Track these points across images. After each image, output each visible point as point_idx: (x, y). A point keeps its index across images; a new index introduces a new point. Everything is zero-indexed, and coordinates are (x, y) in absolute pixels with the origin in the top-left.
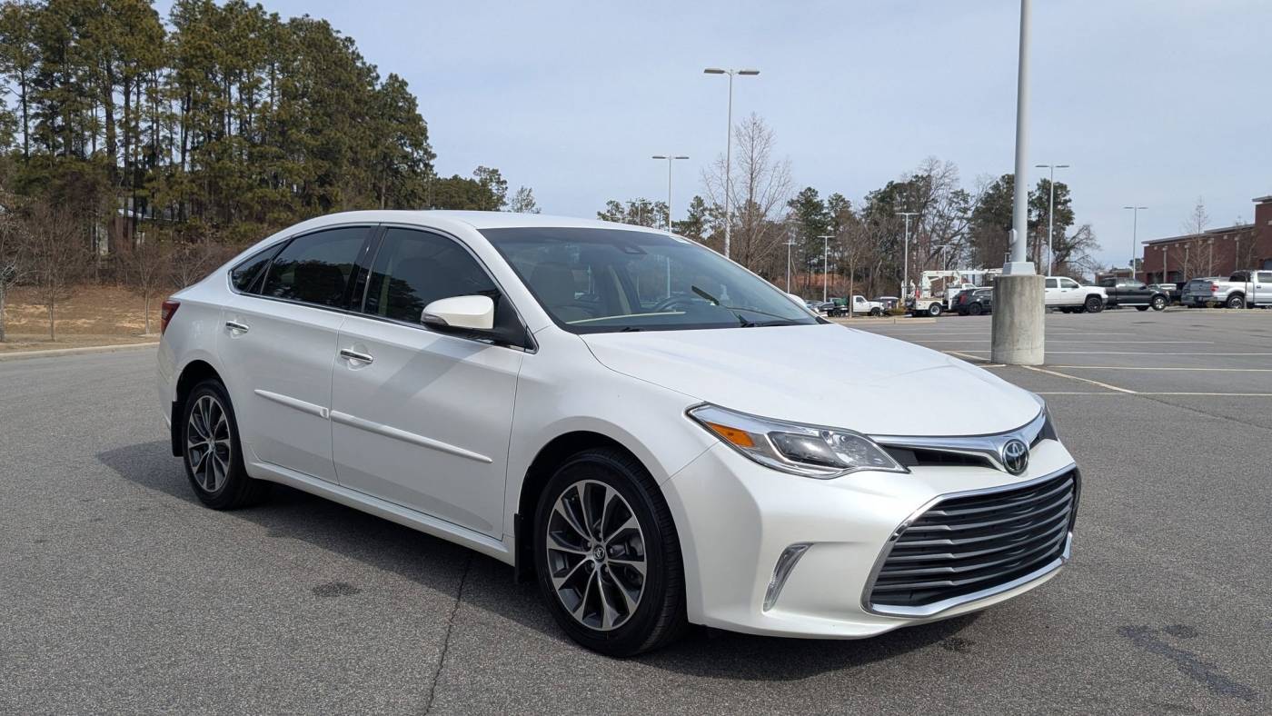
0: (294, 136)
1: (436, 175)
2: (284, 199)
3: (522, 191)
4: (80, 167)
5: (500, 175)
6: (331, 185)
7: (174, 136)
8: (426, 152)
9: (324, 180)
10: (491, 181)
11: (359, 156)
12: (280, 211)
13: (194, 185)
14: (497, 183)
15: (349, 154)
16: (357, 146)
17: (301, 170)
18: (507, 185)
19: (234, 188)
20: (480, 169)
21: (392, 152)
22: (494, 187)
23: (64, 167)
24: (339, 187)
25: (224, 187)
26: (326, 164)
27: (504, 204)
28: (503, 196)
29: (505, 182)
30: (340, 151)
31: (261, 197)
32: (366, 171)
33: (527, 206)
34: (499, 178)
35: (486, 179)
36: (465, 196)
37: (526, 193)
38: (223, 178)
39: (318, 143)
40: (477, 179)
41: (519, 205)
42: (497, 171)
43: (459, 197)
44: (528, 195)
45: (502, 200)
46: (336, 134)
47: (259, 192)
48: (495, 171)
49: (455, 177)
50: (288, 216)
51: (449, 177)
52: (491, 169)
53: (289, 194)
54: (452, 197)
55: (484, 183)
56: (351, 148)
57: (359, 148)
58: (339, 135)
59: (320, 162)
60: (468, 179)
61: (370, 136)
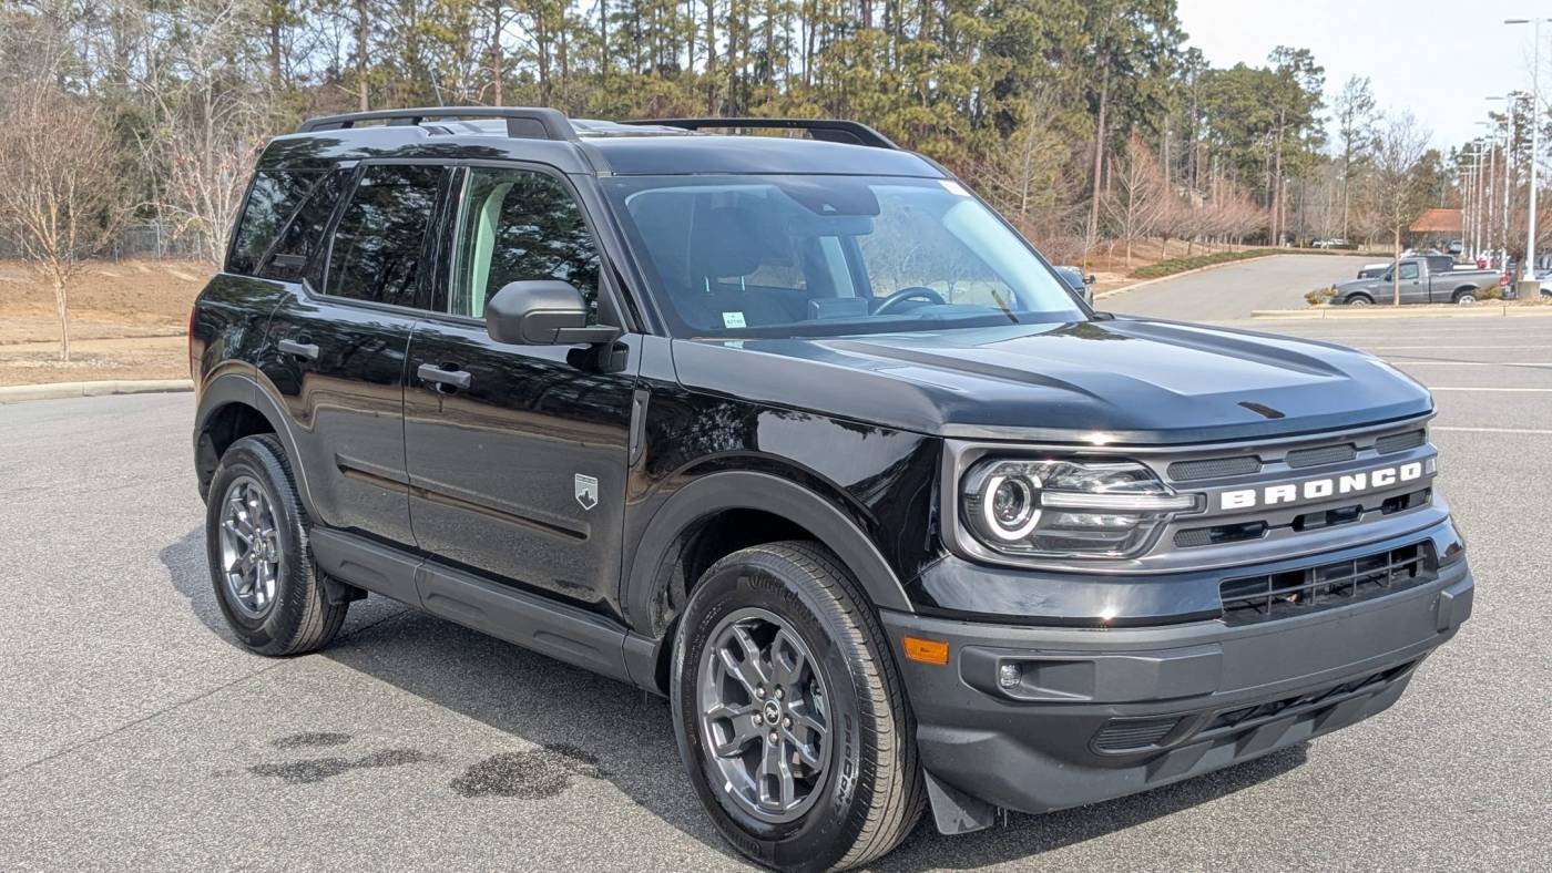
0: (959, 20)
1: (1207, 64)
2: (942, 122)
3: (1353, 83)
4: (665, 89)
5: (1312, 58)
6: (1016, 95)
7: (791, 35)
8: (1172, 31)
9: (1003, 89)
10: (1297, 68)
11: (1062, 47)
12: (936, 140)
13: (815, 106)
14: (1308, 71)
15: (1046, 44)
16: (1060, 30)
17: (969, 74)
18: (1324, 75)
19: (869, 110)
20: (1280, 51)
21: (1117, 35)
22: (1302, 78)
23: (646, 91)
24: (1027, 97)
25: (858, 108)
26: (1009, 62)
27: (1321, 105)
28: (1320, 93)
29: (1321, 69)
30: (1028, 42)
31: (909, 121)
32: (1075, 69)
33: (1360, 107)
34: (1311, 64)
35: (1289, 66)
36: (1254, 97)
37: (1359, 86)
38: (854, 94)
39: (995, 31)
40: (1274, 68)
41: (1347, 107)
42: (1307, 52)
43: (1245, 99)
44: (1362, 90)
45: (1316, 99)
46: (1023, 14)
47: (908, 113)
48: (1304, 53)
49: (1239, 67)
50: (948, 147)
51: (1229, 67)
52: (1297, 50)
53: (949, 114)
54: (1231, 99)
55: (1286, 73)
56: (1047, 34)
57: (1063, 33)
58: (1028, 14)
59: (999, 61)
60: (1261, 69)
61: (1081, 12)
